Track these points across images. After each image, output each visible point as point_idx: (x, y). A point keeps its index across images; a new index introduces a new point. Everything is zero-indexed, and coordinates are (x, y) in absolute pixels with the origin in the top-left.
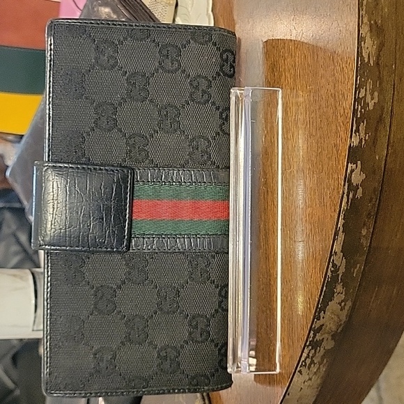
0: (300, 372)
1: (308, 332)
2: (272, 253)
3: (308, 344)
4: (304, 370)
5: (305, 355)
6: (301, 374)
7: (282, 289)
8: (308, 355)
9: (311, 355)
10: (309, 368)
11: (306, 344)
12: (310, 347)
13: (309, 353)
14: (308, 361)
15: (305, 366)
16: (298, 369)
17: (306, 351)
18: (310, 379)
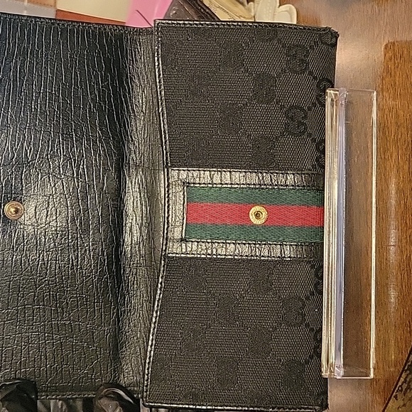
0: (396, 397)
1: (407, 356)
2: (365, 275)
3: (406, 368)
4: (400, 396)
5: (402, 379)
6: (397, 400)
7: (377, 312)
8: (405, 379)
9: (408, 380)
10: (404, 394)
11: (404, 368)
12: (408, 372)
13: (406, 377)
14: (405, 386)
15: (401, 391)
16: (394, 394)
17: (404, 375)
18: (404, 405)
